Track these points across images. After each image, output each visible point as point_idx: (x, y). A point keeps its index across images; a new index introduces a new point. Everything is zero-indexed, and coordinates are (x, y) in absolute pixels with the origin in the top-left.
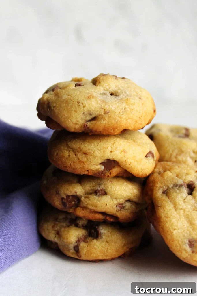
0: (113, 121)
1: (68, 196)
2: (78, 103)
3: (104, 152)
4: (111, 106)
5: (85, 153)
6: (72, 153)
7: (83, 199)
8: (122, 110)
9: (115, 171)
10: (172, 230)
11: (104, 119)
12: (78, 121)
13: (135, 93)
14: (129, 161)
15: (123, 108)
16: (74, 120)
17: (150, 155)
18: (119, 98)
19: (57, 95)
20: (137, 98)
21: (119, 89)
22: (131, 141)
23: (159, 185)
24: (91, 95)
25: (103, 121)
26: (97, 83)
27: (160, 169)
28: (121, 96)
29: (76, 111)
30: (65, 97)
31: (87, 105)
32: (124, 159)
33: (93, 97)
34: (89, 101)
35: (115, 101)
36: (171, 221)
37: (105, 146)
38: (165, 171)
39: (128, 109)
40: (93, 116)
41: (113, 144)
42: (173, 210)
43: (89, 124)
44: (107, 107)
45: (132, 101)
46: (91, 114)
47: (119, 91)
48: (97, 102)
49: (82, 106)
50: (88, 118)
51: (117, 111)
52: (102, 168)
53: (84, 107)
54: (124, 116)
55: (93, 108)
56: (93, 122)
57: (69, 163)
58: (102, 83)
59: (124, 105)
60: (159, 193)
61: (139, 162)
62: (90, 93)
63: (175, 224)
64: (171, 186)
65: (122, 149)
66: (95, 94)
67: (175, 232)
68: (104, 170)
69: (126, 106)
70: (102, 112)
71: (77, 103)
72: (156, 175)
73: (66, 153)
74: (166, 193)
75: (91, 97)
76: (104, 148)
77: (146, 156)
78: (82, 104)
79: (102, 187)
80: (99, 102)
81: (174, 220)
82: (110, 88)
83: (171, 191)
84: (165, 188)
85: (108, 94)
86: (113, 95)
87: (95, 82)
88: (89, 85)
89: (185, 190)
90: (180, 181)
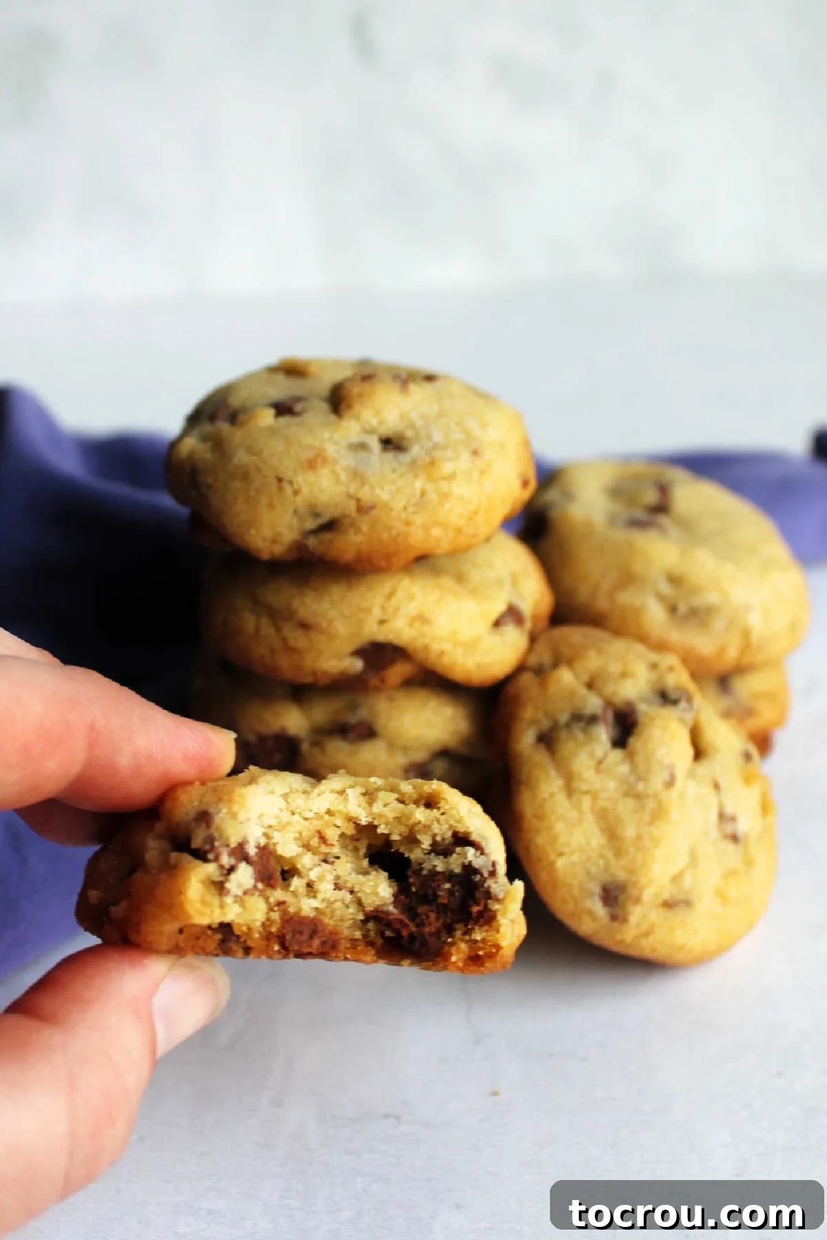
0: (385, 536)
1: (262, 739)
2: (280, 480)
3: (360, 623)
4: (378, 491)
5: (305, 626)
6: (265, 622)
7: (305, 747)
8: (413, 501)
9: (398, 671)
10: (552, 857)
11: (358, 530)
12: (279, 534)
13: (459, 436)
14: (436, 647)
15: (418, 493)
16: (267, 532)
17: (509, 619)
18: (405, 458)
19: (218, 444)
20: (466, 455)
21: (412, 426)
22: (447, 582)
23: (528, 713)
24: (317, 456)
25: (356, 534)
26: (342, 407)
27: (542, 655)
28: (415, 451)
29: (271, 506)
30: (241, 457)
31: (305, 491)
32: (420, 643)
33: (325, 460)
34: (311, 477)
35: (394, 471)
36: (550, 828)
37: (364, 605)
38: (556, 665)
39: (433, 496)
40: (325, 519)
41: (390, 595)
42: (561, 798)
43: (312, 542)
44: (365, 494)
45: (447, 468)
46: (316, 515)
47: (409, 433)
48: (337, 476)
49: (288, 490)
50: (311, 524)
51: (399, 503)
52: (358, 665)
53: (296, 493)
54: (419, 520)
55: (323, 498)
56: (326, 536)
57: (259, 651)
58: (358, 408)
59: (419, 484)
60: (525, 740)
61: (470, 646)
62: (317, 444)
63: (562, 839)
64: (563, 718)
65: (415, 613)
66: (331, 450)
67: (560, 863)
68: (364, 671)
69: (430, 487)
70: (352, 507)
71: (275, 481)
72: (527, 678)
73: (249, 621)
74: (547, 740)
75: (319, 460)
76: (360, 610)
77: (497, 624)
78: (291, 483)
79: (362, 714)
80: (343, 476)
81: (559, 827)
82: (380, 423)
83: (563, 734)
84: (546, 724)
85: (375, 445)
86: (391, 444)
87: (338, 401)
88: (318, 412)
89: (603, 734)
90: (593, 703)
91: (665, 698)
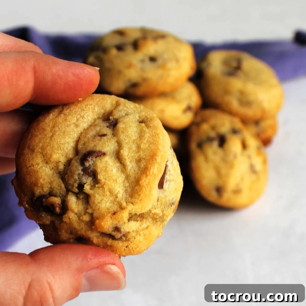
17: (188, 110)
18: (156, 64)
20: (174, 62)
22: (169, 99)
28: (159, 61)
39: (165, 76)
64: (204, 139)
69: (164, 73)
72: (194, 127)
74: (200, 145)
80: (138, 70)
85: (147, 60)
86: (153, 59)
87: (136, 45)
88: (129, 49)
89: (215, 144)
90: (213, 134)
91: (235, 132)
